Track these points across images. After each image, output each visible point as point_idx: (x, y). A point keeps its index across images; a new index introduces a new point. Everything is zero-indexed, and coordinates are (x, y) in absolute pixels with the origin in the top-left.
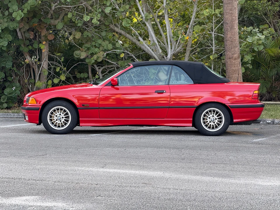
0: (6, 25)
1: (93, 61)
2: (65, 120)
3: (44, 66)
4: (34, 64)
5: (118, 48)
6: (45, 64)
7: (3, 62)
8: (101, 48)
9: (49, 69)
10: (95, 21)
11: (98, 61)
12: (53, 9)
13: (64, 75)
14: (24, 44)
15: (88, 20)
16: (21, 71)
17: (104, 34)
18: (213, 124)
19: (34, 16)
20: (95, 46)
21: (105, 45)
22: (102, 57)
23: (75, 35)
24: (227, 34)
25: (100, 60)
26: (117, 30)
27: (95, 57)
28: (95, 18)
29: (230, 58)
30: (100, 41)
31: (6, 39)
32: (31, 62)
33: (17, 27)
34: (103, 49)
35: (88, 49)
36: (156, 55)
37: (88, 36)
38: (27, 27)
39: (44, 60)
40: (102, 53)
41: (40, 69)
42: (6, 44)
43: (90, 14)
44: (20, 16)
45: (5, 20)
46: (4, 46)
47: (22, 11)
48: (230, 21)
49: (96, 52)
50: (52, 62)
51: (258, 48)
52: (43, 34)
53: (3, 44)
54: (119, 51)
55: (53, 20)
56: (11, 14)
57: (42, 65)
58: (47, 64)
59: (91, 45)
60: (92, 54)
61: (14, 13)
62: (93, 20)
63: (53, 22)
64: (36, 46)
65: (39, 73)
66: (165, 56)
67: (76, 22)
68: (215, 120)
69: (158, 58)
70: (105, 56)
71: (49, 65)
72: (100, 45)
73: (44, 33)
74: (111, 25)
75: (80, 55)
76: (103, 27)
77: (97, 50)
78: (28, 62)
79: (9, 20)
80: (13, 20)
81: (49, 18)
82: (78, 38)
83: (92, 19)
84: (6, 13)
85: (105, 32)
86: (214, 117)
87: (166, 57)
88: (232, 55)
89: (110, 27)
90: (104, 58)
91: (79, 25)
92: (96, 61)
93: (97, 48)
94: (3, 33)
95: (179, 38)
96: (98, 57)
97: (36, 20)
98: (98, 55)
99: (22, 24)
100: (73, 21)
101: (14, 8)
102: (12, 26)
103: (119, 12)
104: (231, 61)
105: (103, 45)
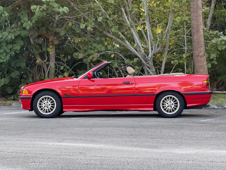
0: (18, 33)
1: (89, 61)
2: (51, 107)
3: (52, 65)
4: (44, 63)
5: (109, 50)
6: (52, 63)
7: (18, 63)
8: (96, 50)
9: (56, 68)
10: (89, 28)
11: (93, 60)
12: (56, 20)
13: (67, 72)
14: (36, 48)
15: (84, 27)
16: (34, 70)
17: (98, 39)
18: (170, 108)
19: (43, 26)
20: (91, 49)
21: (99, 47)
22: (96, 57)
23: (74, 40)
24: (194, 37)
25: (94, 60)
26: (109, 35)
27: (91, 57)
28: (90, 26)
29: (197, 56)
30: (95, 45)
31: (19, 44)
32: (41, 62)
33: (27, 34)
34: (97, 51)
35: (86, 51)
36: (139, 55)
37: (85, 40)
38: (36, 35)
39: (52, 61)
40: (96, 54)
41: (49, 68)
42: (19, 48)
43: (86, 23)
44: (29, 25)
45: (18, 29)
46: (17, 50)
47: (31, 22)
48: (196, 26)
49: (92, 53)
50: (58, 62)
51: (221, 48)
52: (50, 40)
53: (17, 48)
54: (109, 52)
55: (58, 28)
56: (22, 24)
57: (50, 65)
58: (54, 64)
59: (87, 48)
60: (89, 55)
61: (24, 23)
62: (88, 27)
63: (58, 30)
64: (44, 49)
65: (48, 71)
66: (146, 56)
67: (76, 30)
68: (172, 105)
69: (141, 57)
70: (99, 56)
71: (56, 65)
72: (95, 47)
73: (51, 38)
74: (105, 32)
75: (78, 56)
76: (98, 33)
77: (92, 51)
78: (38, 62)
79: (21, 29)
80: (25, 29)
81: (54, 27)
82: (77, 43)
83: (86, 27)
84: (19, 23)
85: (99, 37)
86: (171, 103)
87: (148, 56)
88: (198, 53)
89: (103, 33)
90: (98, 58)
91: (78, 32)
92: (91, 60)
93: (92, 50)
94: (17, 40)
95: (158, 41)
96: (93, 57)
97: (44, 29)
98: (93, 56)
99: (32, 32)
100: (73, 28)
101: (25, 20)
102: (24, 33)
103: (109, 21)
104: (198, 59)
105: (98, 48)
